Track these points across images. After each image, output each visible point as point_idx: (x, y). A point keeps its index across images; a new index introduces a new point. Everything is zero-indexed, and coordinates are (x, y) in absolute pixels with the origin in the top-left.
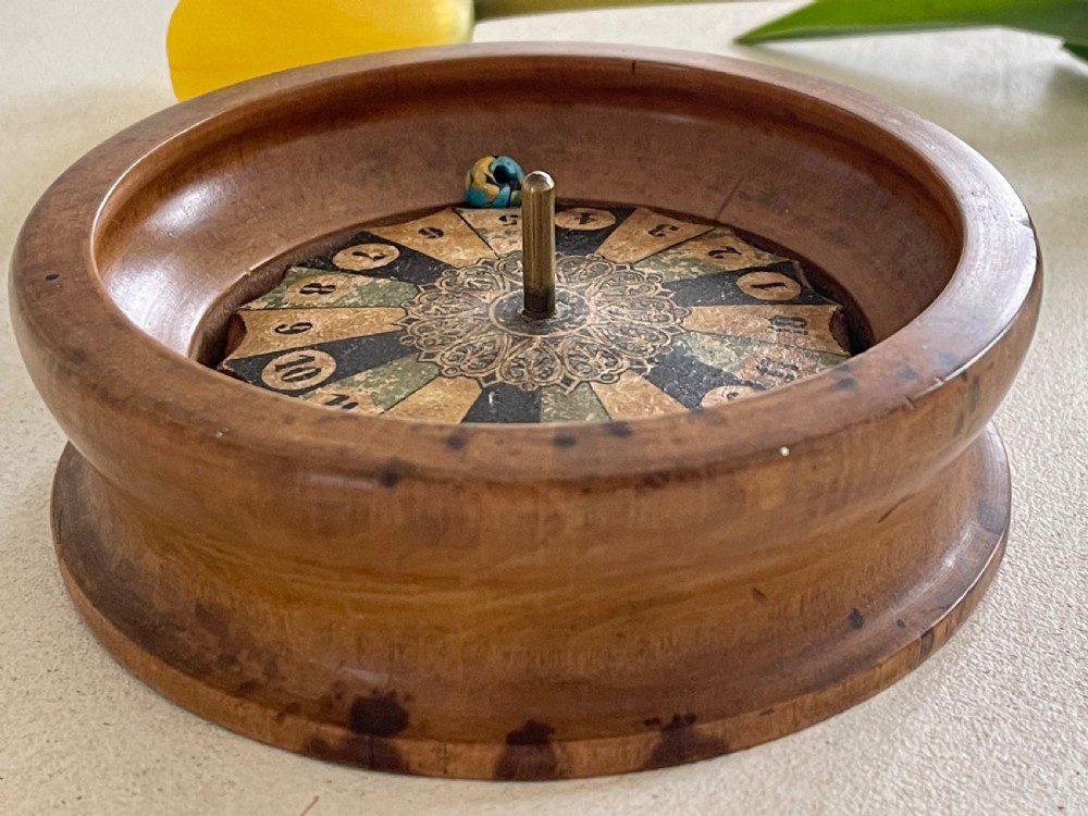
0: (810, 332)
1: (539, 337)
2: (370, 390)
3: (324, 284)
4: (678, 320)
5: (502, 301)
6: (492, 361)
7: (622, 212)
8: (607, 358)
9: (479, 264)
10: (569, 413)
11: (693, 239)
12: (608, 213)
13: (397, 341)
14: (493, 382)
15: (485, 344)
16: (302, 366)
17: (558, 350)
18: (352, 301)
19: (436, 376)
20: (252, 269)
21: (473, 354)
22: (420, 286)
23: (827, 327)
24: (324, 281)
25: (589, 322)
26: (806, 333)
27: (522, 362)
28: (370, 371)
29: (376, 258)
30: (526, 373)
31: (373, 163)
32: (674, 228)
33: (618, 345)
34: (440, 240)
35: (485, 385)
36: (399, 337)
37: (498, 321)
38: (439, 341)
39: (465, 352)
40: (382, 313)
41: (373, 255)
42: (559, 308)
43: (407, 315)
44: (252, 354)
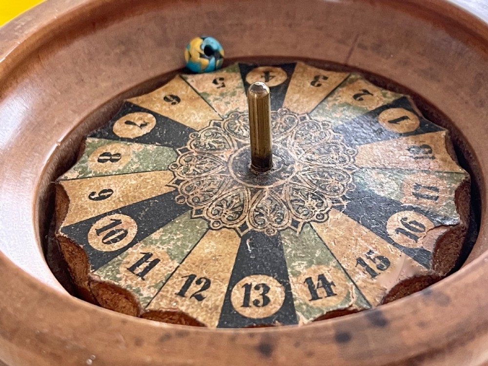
0: (436, 156)
1: (267, 187)
2: (165, 247)
3: (113, 153)
4: (352, 160)
5: (234, 159)
6: (242, 212)
7: (289, 66)
8: (315, 199)
9: (211, 126)
10: (304, 253)
11: (340, 85)
12: (279, 69)
13: (174, 201)
14: (246, 231)
15: (233, 197)
16: (114, 229)
17: (283, 197)
18: (134, 167)
19: (208, 230)
20: (60, 140)
21: (228, 207)
22: (177, 150)
23: (445, 150)
24: (111, 149)
25: (296, 170)
26: (433, 158)
27: (261, 211)
28: (161, 229)
29: (142, 126)
30: (266, 220)
31: (123, 48)
32: (325, 78)
33: (320, 188)
34: (178, 105)
35: (242, 234)
36: (174, 197)
37: (237, 177)
38: (202, 198)
39: (222, 206)
40: (158, 176)
41: (139, 123)
42: (275, 160)
43: (175, 176)
44: (77, 220)
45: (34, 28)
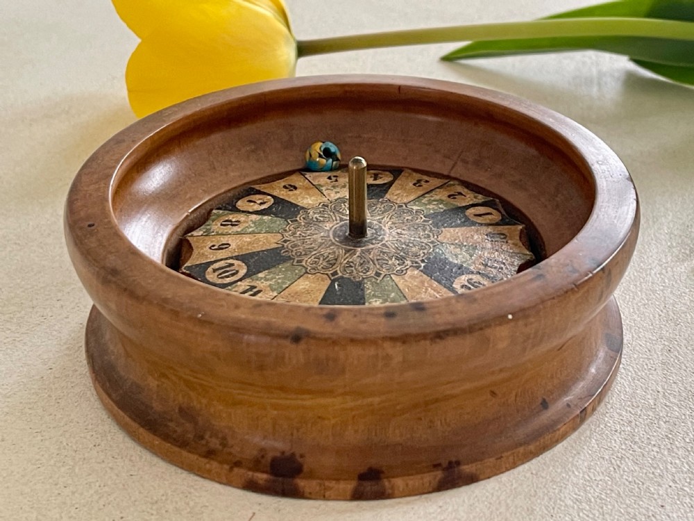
0: (509, 241)
1: (359, 249)
2: (268, 283)
3: (234, 220)
4: (436, 237)
5: (336, 228)
6: (335, 264)
7: (396, 172)
8: (398, 260)
9: (320, 206)
10: (381, 294)
11: (438, 188)
12: (387, 173)
13: (279, 253)
14: (336, 276)
15: (329, 254)
16: (228, 269)
17: (371, 256)
18: (251, 230)
19: (305, 273)
20: (190, 211)
21: (324, 260)
22: (288, 220)
23: (518, 238)
24: (233, 218)
25: (386, 239)
26: (507, 242)
27: (351, 264)
28: (267, 271)
29: (261, 204)
30: (354, 271)
31: (253, 147)
32: (427, 181)
33: (404, 253)
34: (295, 192)
35: (332, 278)
36: (281, 251)
37: (336, 240)
38: (303, 253)
39: (319, 259)
40: (269, 236)
41: (259, 202)
42: (369, 232)
43: (283, 237)
44: (198, 263)
45: (180, 116)
